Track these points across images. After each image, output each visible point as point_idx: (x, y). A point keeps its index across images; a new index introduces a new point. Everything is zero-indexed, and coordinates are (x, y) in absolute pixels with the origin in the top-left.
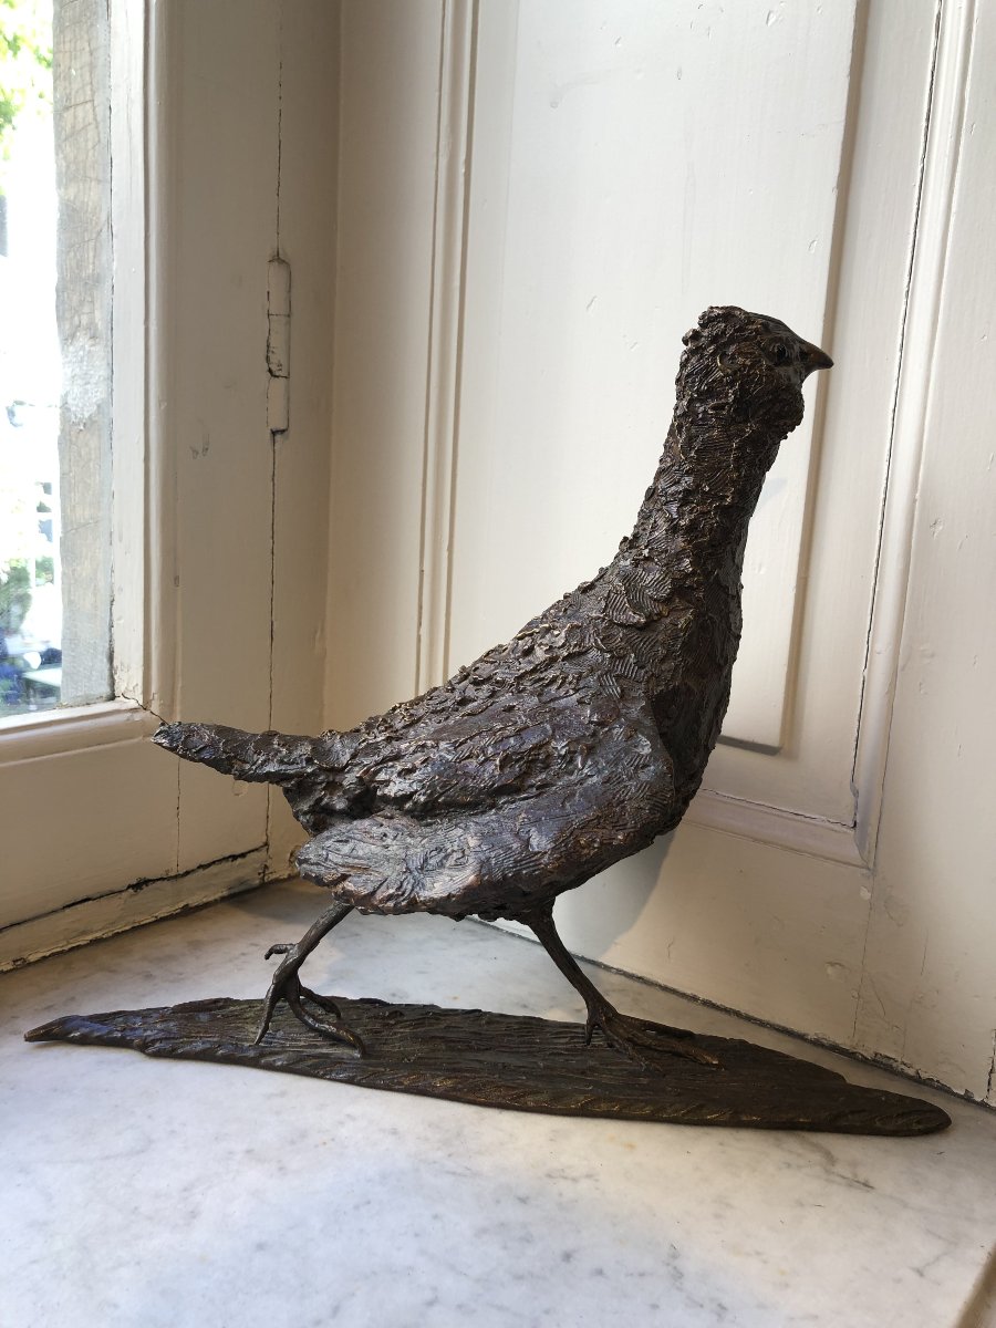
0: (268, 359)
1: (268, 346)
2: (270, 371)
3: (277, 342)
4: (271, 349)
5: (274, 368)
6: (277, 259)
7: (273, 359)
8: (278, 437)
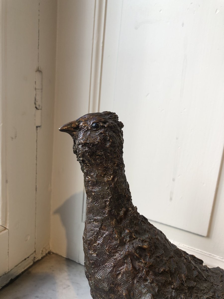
0: (35, 103)
1: (35, 99)
2: (36, 107)
3: (38, 98)
4: (36, 100)
5: (37, 106)
6: (38, 71)
7: (37, 103)
8: (38, 128)
